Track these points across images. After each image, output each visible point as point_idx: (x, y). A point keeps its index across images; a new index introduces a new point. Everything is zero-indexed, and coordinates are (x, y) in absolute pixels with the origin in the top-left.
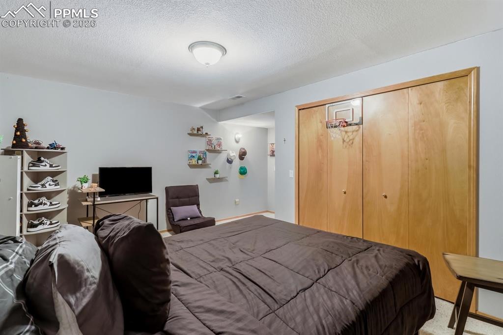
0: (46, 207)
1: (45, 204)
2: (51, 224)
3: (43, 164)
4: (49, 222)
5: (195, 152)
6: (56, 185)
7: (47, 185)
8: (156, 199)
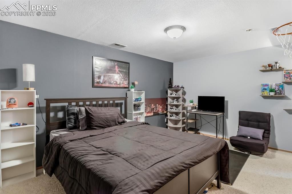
0: (174, 110)
1: (174, 109)
2: (176, 117)
3: (173, 94)
4: (175, 116)
5: (267, 85)
6: (177, 102)
7: (174, 102)
8: (216, 116)
